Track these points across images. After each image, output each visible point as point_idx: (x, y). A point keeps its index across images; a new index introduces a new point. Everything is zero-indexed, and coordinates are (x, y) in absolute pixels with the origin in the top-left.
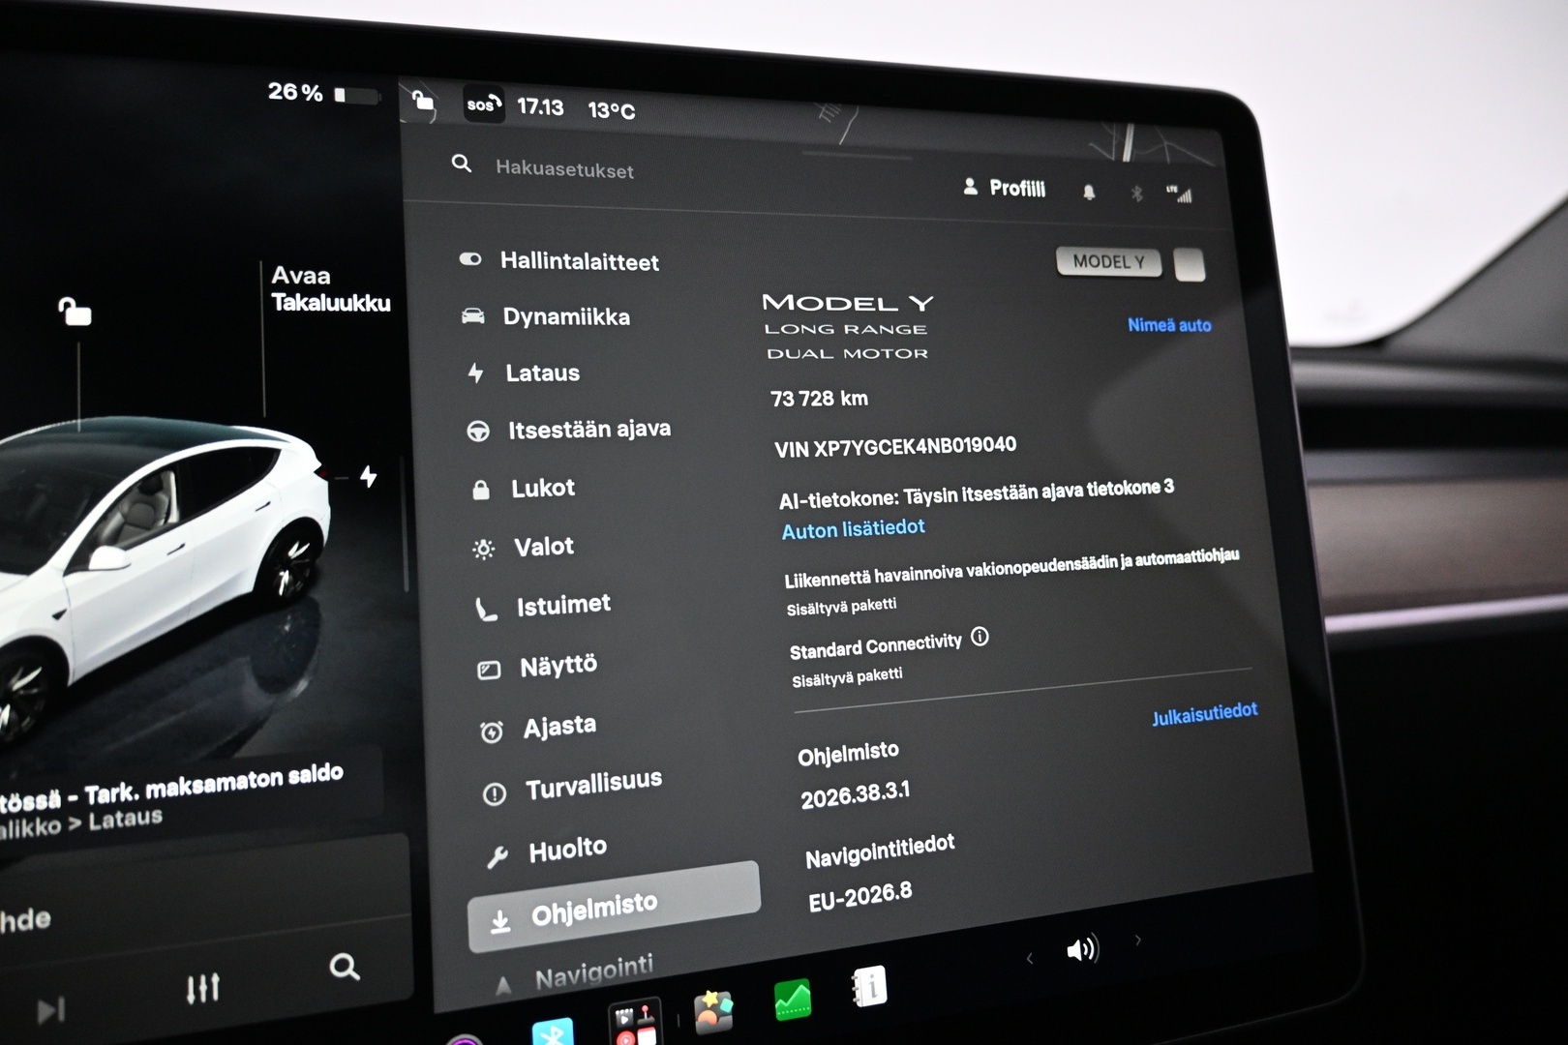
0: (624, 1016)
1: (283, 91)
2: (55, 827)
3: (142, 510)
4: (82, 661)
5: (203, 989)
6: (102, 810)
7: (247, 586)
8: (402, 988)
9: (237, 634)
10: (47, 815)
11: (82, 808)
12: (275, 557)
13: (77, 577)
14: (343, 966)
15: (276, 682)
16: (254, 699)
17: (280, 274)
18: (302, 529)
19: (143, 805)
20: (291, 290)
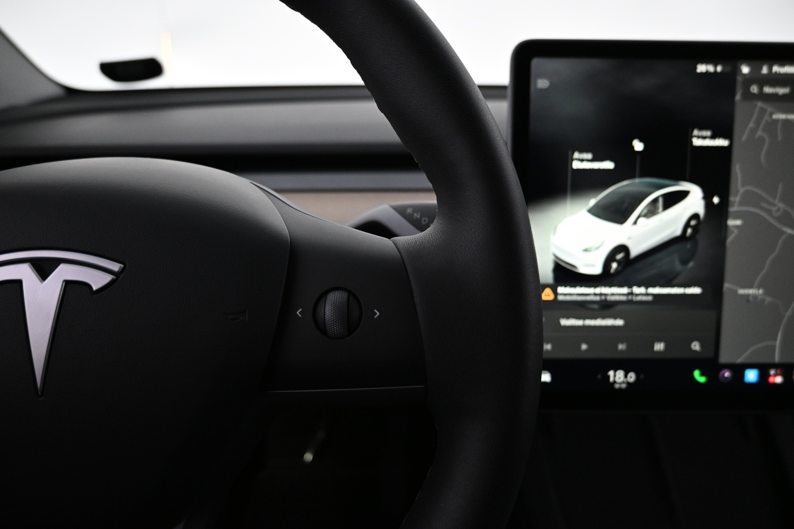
0: (772, 372)
1: (702, 68)
2: (624, 298)
3: (652, 208)
4: (635, 252)
5: (659, 347)
6: (637, 295)
7: (678, 232)
8: (710, 354)
9: (675, 248)
10: (624, 295)
11: (631, 294)
12: (687, 225)
13: (635, 227)
14: (696, 346)
15: (684, 262)
16: (678, 266)
17: (696, 132)
18: (695, 216)
19: (647, 294)
20: (699, 137)
